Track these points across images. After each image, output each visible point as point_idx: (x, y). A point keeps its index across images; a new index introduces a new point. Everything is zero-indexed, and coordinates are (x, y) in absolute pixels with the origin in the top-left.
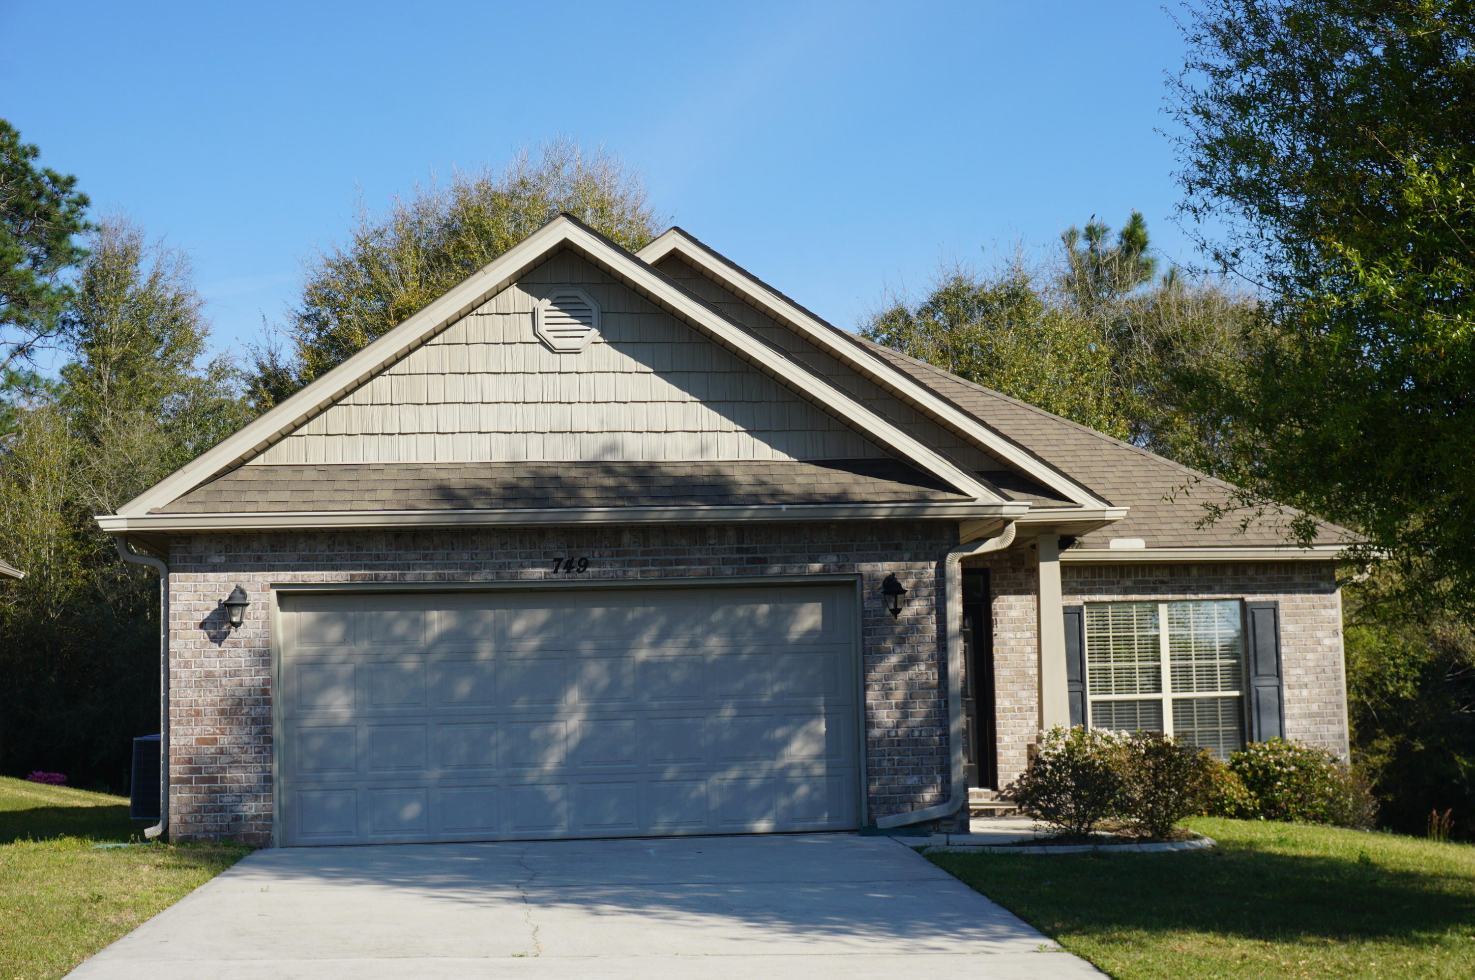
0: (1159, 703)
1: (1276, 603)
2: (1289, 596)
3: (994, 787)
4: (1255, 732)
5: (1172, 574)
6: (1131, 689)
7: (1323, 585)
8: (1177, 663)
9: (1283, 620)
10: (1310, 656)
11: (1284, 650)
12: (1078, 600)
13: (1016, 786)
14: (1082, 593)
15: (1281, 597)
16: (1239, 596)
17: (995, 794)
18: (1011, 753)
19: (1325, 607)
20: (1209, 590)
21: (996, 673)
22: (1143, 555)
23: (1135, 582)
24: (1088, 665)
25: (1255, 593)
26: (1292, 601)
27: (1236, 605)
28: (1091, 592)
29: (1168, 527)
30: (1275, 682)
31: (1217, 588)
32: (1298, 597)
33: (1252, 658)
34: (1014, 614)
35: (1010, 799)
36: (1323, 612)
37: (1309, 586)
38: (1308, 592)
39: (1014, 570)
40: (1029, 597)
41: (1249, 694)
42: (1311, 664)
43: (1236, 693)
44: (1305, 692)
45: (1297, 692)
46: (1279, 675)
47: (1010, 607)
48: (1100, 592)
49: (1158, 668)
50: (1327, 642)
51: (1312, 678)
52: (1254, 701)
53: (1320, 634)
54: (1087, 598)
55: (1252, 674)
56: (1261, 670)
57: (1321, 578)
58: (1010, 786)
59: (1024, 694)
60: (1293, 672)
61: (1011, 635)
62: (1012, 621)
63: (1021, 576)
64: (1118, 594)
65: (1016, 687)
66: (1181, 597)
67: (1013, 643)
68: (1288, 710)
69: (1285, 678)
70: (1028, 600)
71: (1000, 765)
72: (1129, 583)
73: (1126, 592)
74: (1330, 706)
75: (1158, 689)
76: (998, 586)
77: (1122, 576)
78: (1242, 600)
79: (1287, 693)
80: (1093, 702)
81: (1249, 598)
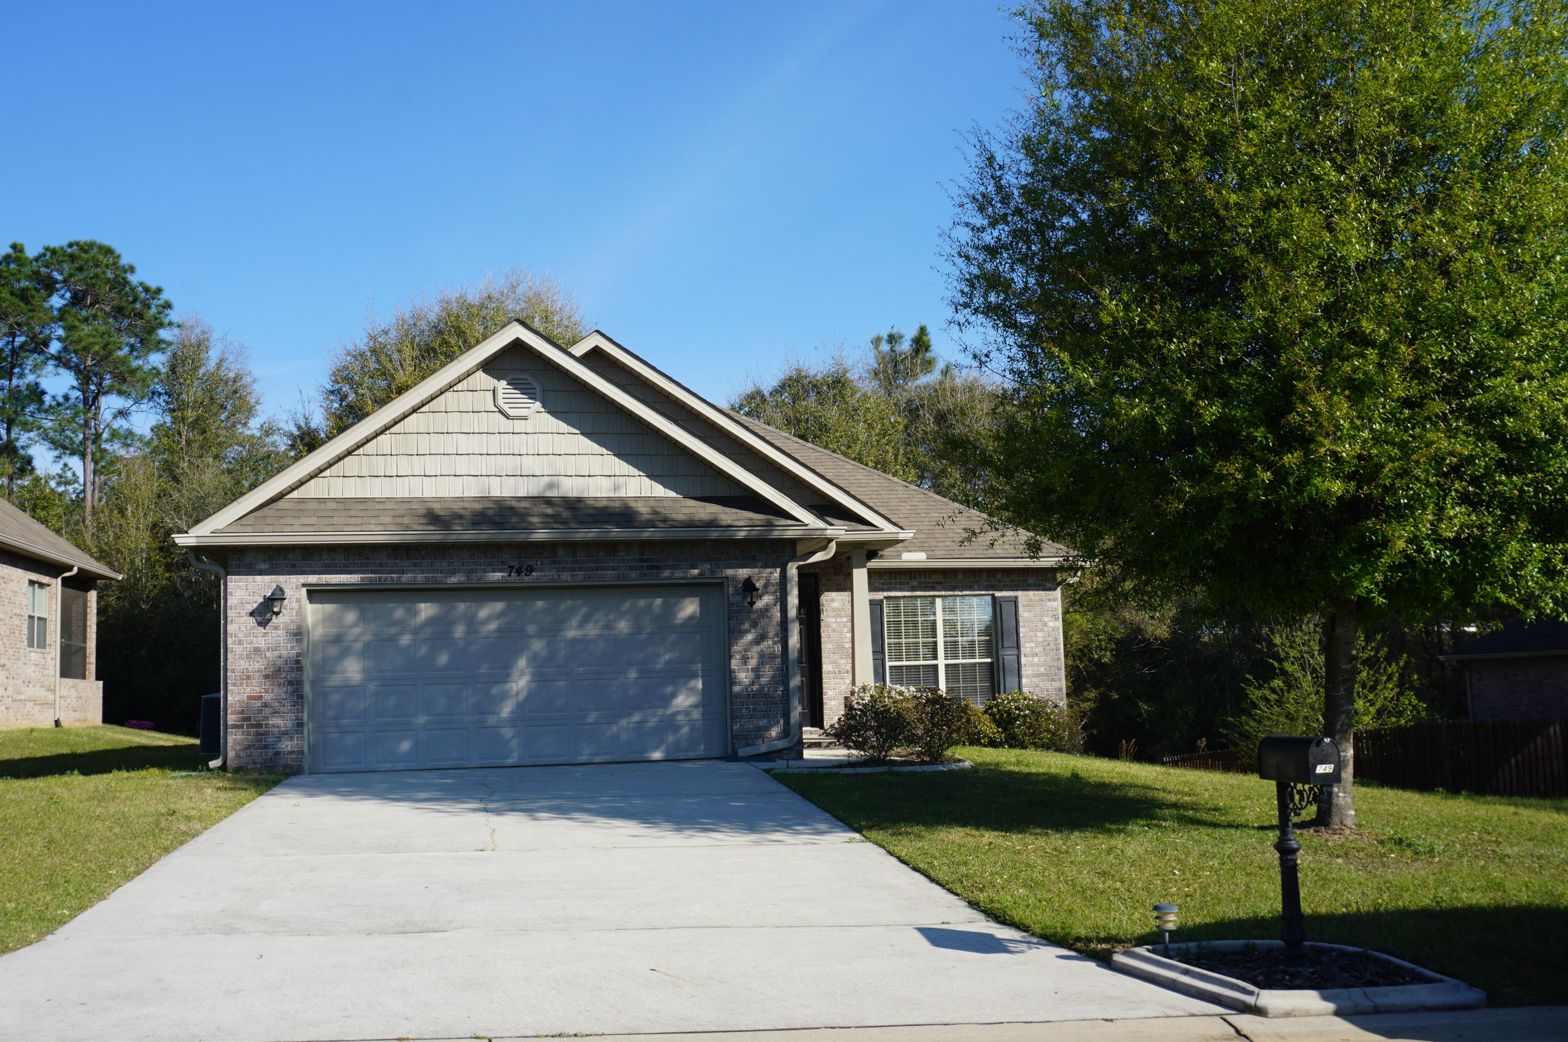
0: (936, 667)
1: (1016, 597)
2: (1025, 592)
3: (822, 727)
4: (1002, 686)
5: (945, 578)
6: (917, 659)
7: (1048, 585)
8: (948, 639)
9: (1021, 609)
10: (1039, 634)
11: (1021, 630)
12: (879, 595)
13: (836, 726)
14: (883, 590)
15: (1019, 594)
16: (991, 592)
17: (822, 731)
18: (833, 703)
19: (1050, 600)
20: (971, 588)
21: (823, 646)
22: (925, 564)
23: (919, 583)
24: (886, 641)
25: (1002, 590)
26: (1027, 596)
27: (989, 599)
28: (889, 590)
29: (942, 544)
30: (1015, 652)
31: (976, 587)
32: (1031, 593)
33: (1000, 636)
34: (835, 605)
35: (832, 735)
36: (1048, 603)
37: (1039, 585)
38: (1038, 590)
39: (836, 574)
40: (846, 593)
41: (998, 661)
42: (1040, 640)
43: (989, 660)
44: (1036, 659)
45: (1030, 659)
46: (1018, 647)
47: (833, 600)
48: (895, 589)
49: (935, 643)
50: (1051, 624)
51: (1041, 649)
52: (1001, 665)
53: (1046, 619)
54: (886, 594)
55: (1000, 646)
56: (1006, 644)
57: (1048, 580)
58: (832, 726)
59: (842, 661)
60: (1028, 645)
61: (834, 620)
62: (834, 610)
63: (840, 578)
64: (908, 591)
65: (837, 656)
66: (951, 593)
67: (834, 625)
68: (1025, 671)
69: (1022, 649)
70: (845, 595)
71: (826, 711)
72: (915, 584)
73: (913, 589)
74: (1053, 669)
75: (935, 658)
76: (824, 585)
77: (910, 579)
78: (993, 595)
79: (1023, 660)
80: (890, 667)
81: (998, 594)
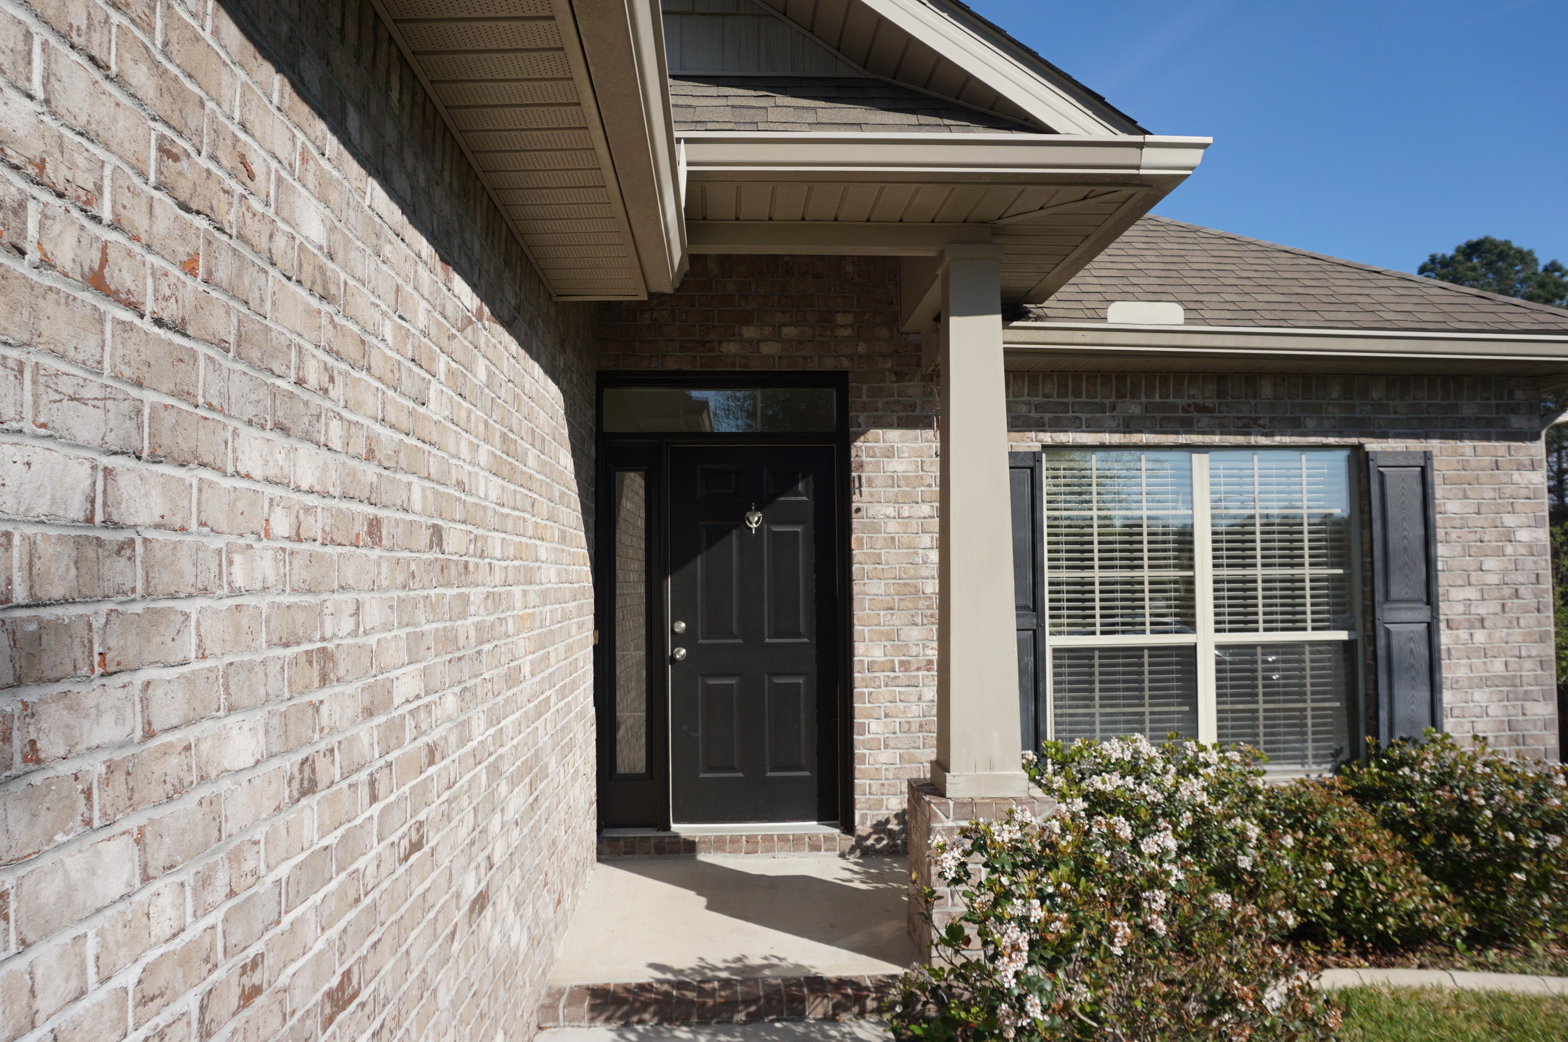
0: (1191, 651)
1: (1427, 456)
2: (1450, 443)
3: (848, 827)
4: (1383, 715)
5: (1220, 394)
6: (1134, 627)
7: (1517, 422)
8: (1225, 572)
9: (1439, 491)
10: (1490, 563)
11: (1441, 550)
12: (1031, 442)
13: (893, 826)
14: (1040, 426)
15: (1434, 445)
16: (1354, 441)
17: (851, 841)
18: (884, 756)
19: (1520, 467)
20: (1296, 427)
21: (856, 588)
22: (1179, 339)
23: (1147, 408)
24: (1048, 575)
25: (1384, 436)
26: (1455, 453)
27: (1341, 457)
28: (1057, 426)
29: (1215, 298)
30: (1423, 614)
31: (1311, 423)
32: (1467, 446)
33: (1378, 565)
34: (897, 466)
35: (881, 852)
36: (1516, 476)
37: (1490, 423)
38: (1488, 438)
39: (900, 376)
40: (929, 434)
41: (1373, 639)
42: (1493, 579)
43: (1343, 635)
44: (1480, 636)
45: (1463, 634)
46: (1430, 599)
47: (890, 453)
48: (1077, 426)
49: (1190, 582)
50: (1523, 535)
51: (1493, 606)
52: (1381, 652)
53: (1510, 520)
54: (1047, 438)
55: (1379, 597)
56: (1397, 590)
57: (1514, 409)
58: (880, 827)
59: (915, 633)
60: (1457, 594)
61: (891, 511)
62: (893, 481)
63: (914, 388)
64: (1112, 431)
65: (899, 619)
66: (1240, 440)
67: (893, 527)
68: (1450, 671)
69: (1443, 607)
70: (927, 439)
71: (859, 782)
72: (1135, 409)
73: (1127, 428)
74: (1528, 664)
75: (1188, 623)
76: (865, 408)
77: (1121, 395)
78: (1361, 446)
79: (1445, 638)
80: (1055, 650)
81: (1372, 445)
